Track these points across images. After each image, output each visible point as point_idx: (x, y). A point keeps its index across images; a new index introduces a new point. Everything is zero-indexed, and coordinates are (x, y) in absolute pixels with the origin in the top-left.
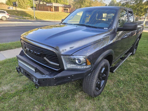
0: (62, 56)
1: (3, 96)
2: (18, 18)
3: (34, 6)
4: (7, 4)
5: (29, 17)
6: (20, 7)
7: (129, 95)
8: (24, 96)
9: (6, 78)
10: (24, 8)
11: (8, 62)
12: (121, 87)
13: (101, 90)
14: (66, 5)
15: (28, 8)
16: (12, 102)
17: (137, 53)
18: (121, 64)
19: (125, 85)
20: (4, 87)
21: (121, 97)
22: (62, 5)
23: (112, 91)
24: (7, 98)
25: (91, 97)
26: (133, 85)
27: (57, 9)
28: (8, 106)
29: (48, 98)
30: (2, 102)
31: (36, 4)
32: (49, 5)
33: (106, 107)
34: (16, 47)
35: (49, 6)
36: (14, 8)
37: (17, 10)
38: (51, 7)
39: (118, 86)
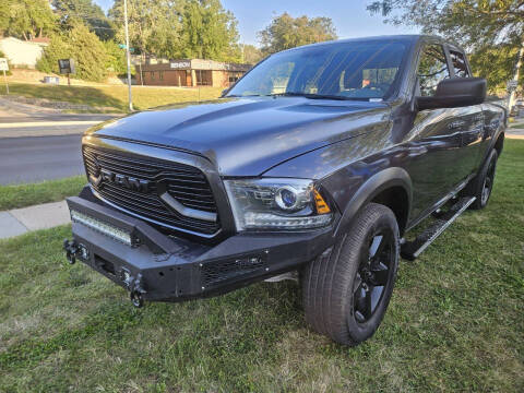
0: (225, 182)
1: (14, 352)
2: (76, 109)
3: (131, 70)
4: (39, 68)
5: (113, 105)
6: (82, 77)
7: (478, 338)
8: (91, 348)
9: (28, 291)
10: (97, 80)
11: (34, 241)
12: (446, 313)
13: (372, 322)
14: (237, 65)
15: (110, 79)
16: (43, 371)
17: (492, 202)
18: (438, 232)
19: (460, 304)
20: (18, 320)
21: (449, 345)
22: (222, 66)
23: (416, 325)
24: (25, 359)
25: (337, 347)
26: (491, 306)
27: (205, 77)
28: (30, 383)
29: (177, 353)
30: (10, 371)
31: (137, 67)
32: (181, 65)
33: (396, 381)
34: (64, 193)
35: (178, 70)
36: (63, 81)
37: (72, 84)
38: (185, 73)
39: (435, 310)
